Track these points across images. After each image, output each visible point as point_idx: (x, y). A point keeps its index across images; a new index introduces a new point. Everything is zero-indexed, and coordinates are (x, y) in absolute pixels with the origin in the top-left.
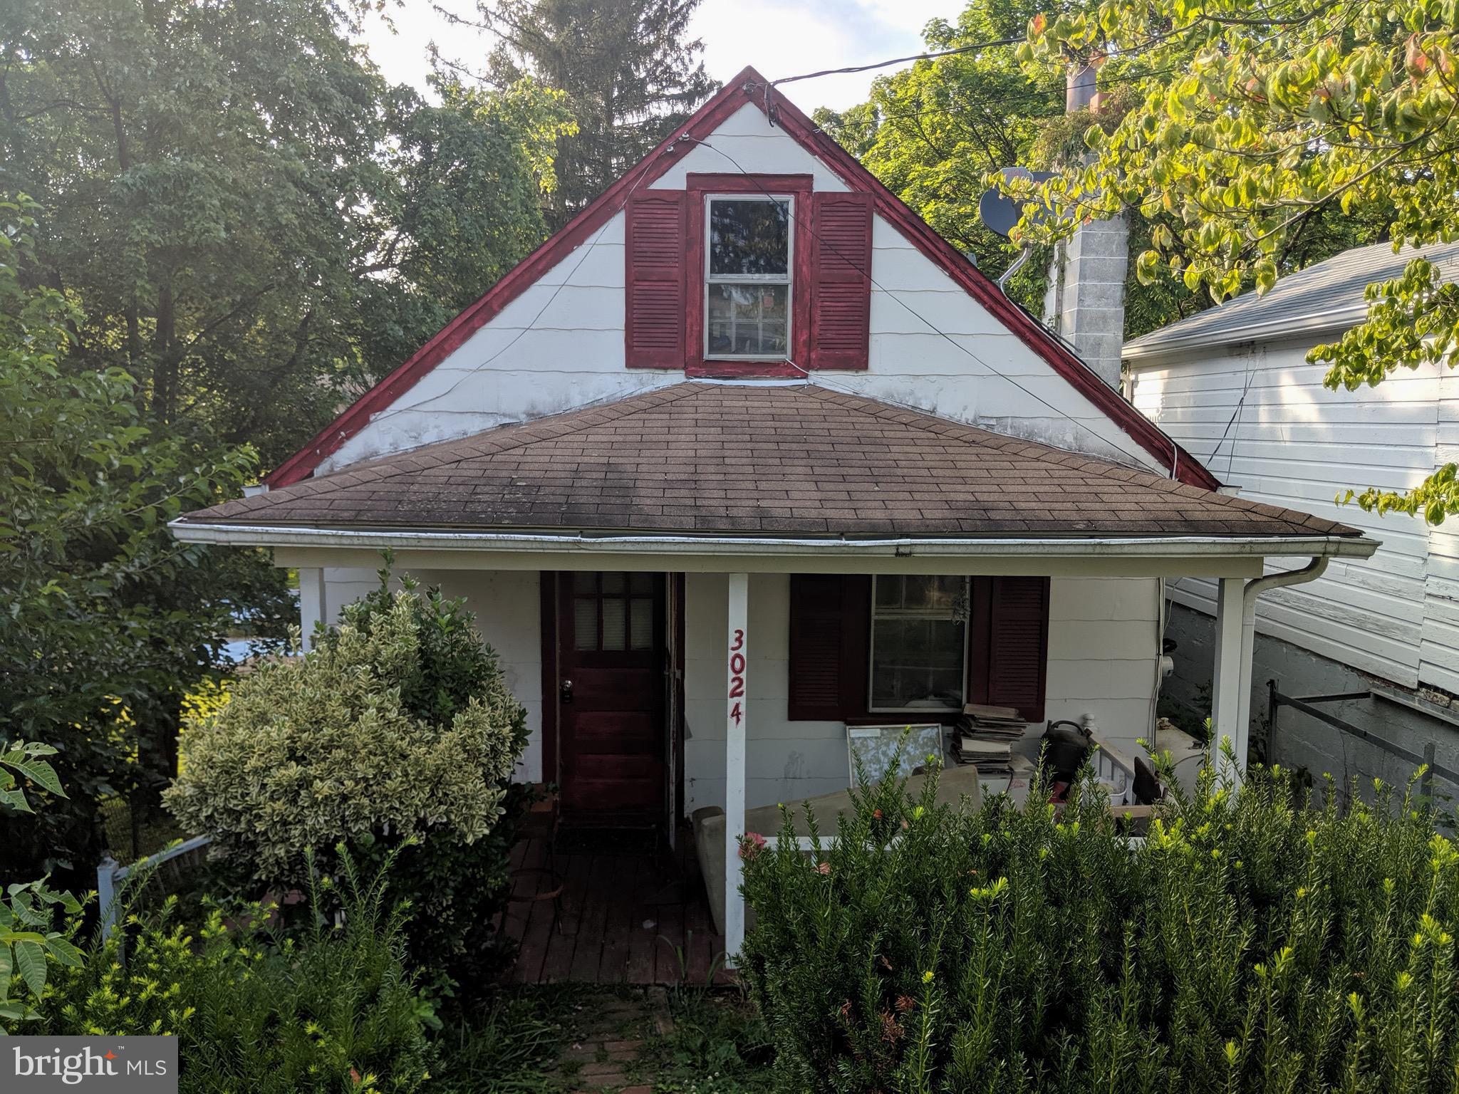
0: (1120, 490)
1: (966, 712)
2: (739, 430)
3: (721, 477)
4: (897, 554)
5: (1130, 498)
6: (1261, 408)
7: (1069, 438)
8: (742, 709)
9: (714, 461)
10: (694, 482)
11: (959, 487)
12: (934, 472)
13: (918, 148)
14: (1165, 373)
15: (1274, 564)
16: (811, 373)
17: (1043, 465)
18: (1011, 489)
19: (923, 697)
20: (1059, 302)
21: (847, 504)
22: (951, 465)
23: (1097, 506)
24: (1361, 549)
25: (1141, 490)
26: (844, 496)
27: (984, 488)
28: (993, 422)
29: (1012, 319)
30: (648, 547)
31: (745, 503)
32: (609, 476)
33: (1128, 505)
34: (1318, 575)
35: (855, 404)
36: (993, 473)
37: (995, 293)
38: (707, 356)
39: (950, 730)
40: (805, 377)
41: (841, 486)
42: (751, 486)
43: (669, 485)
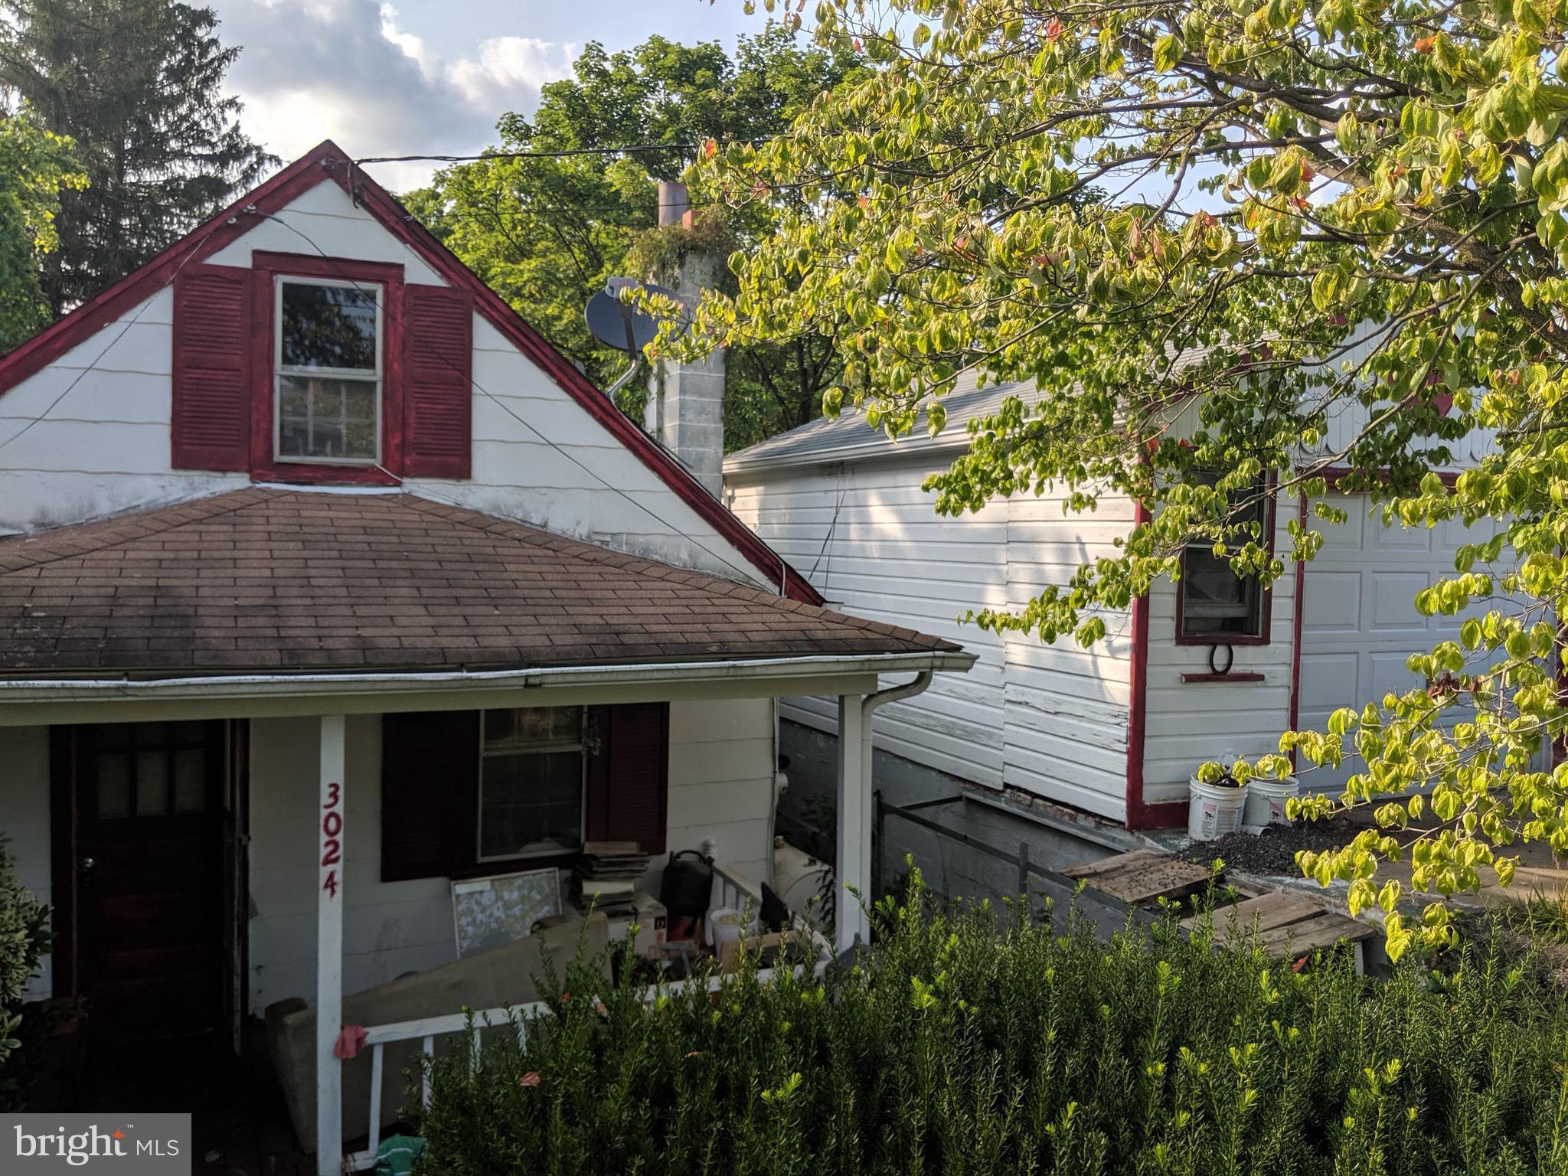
0: (745, 610)
1: (586, 851)
2: (325, 545)
3: (308, 601)
4: (527, 686)
5: (757, 618)
6: (852, 526)
7: (684, 556)
8: (338, 878)
9: (298, 582)
10: (274, 608)
11: (587, 610)
12: (558, 593)
13: (498, 243)
14: (761, 489)
15: (887, 680)
16: (406, 480)
17: (669, 585)
18: (641, 610)
19: (538, 839)
20: (660, 416)
21: (465, 631)
22: (574, 585)
23: (727, 627)
24: (961, 663)
25: (765, 609)
26: (460, 621)
27: (613, 610)
28: (608, 538)
29: (625, 433)
30: (220, 690)
31: (341, 632)
32: (160, 601)
33: (756, 625)
34: (924, 689)
35: (460, 516)
36: (619, 593)
37: (605, 404)
38: (278, 457)
39: (567, 873)
40: (398, 484)
41: (456, 610)
42: (347, 611)
43: (240, 612)
